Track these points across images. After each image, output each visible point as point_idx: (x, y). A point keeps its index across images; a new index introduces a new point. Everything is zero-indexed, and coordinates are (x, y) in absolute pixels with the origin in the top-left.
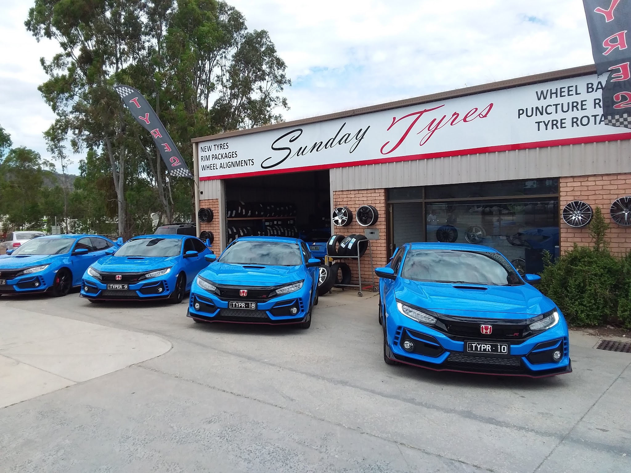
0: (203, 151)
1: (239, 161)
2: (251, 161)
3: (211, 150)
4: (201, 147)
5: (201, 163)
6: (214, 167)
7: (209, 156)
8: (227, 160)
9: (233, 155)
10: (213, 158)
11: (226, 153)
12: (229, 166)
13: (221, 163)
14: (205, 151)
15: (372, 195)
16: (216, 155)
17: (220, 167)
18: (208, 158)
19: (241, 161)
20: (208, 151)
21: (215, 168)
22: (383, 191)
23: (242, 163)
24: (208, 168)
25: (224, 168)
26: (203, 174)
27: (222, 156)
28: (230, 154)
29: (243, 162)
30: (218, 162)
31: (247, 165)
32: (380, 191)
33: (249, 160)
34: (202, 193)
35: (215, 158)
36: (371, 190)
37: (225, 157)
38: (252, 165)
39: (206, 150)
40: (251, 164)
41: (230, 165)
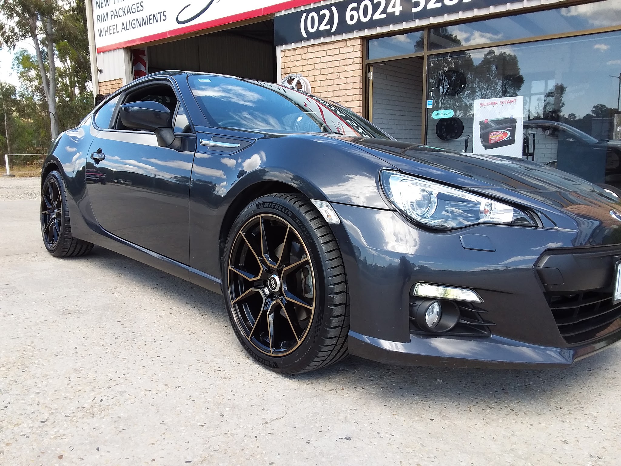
0: (99, 8)
1: (147, 17)
2: (162, 14)
3: (109, 5)
4: (97, 2)
5: (98, 26)
6: (114, 29)
7: (107, 13)
8: (130, 17)
9: (137, 7)
10: (112, 16)
11: (128, 7)
12: (134, 26)
13: (123, 24)
14: (102, 7)
15: (342, 51)
16: (116, 10)
17: (122, 29)
18: (104, 17)
19: (150, 16)
20: (106, 6)
21: (115, 31)
22: (359, 41)
23: (150, 19)
24: (107, 32)
25: (127, 30)
26: (101, 42)
27: (124, 12)
28: (134, 7)
29: (152, 17)
30: (119, 21)
31: (157, 21)
32: (353, 42)
33: (160, 13)
34: (101, 71)
35: (115, 16)
36: (339, 43)
37: (128, 12)
38: (164, 20)
39: (103, 5)
40: (162, 20)
41: (135, 24)
